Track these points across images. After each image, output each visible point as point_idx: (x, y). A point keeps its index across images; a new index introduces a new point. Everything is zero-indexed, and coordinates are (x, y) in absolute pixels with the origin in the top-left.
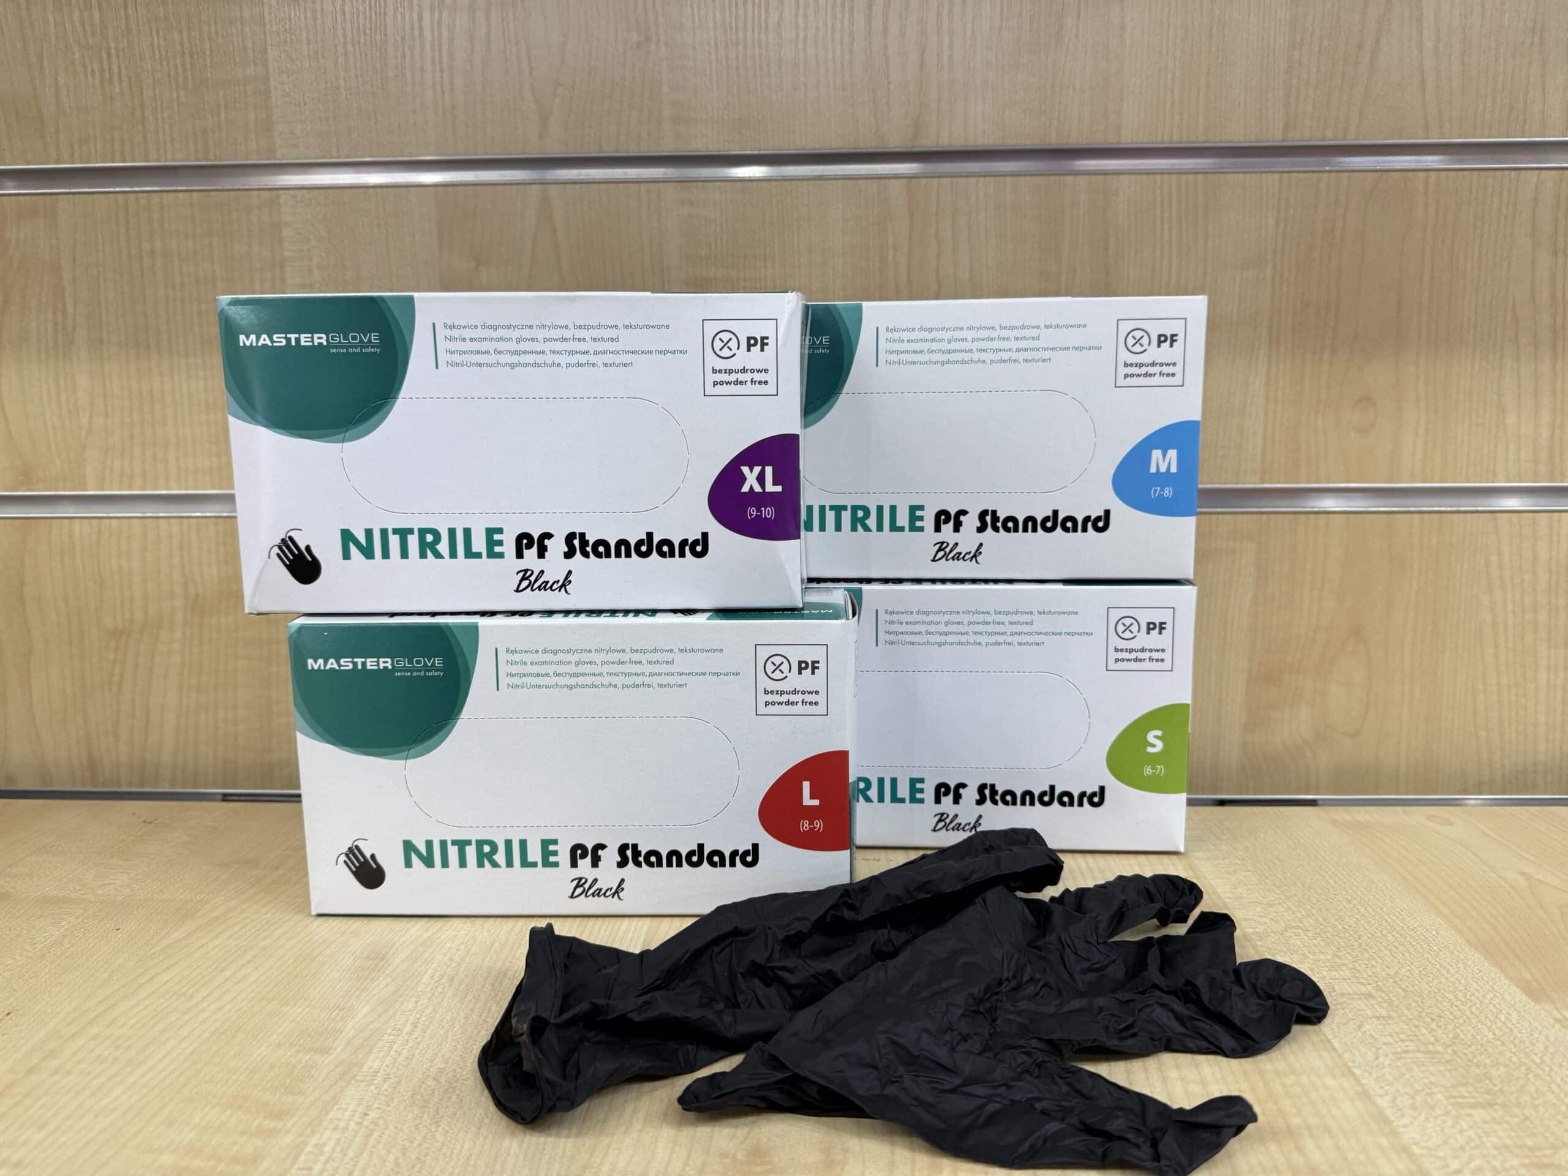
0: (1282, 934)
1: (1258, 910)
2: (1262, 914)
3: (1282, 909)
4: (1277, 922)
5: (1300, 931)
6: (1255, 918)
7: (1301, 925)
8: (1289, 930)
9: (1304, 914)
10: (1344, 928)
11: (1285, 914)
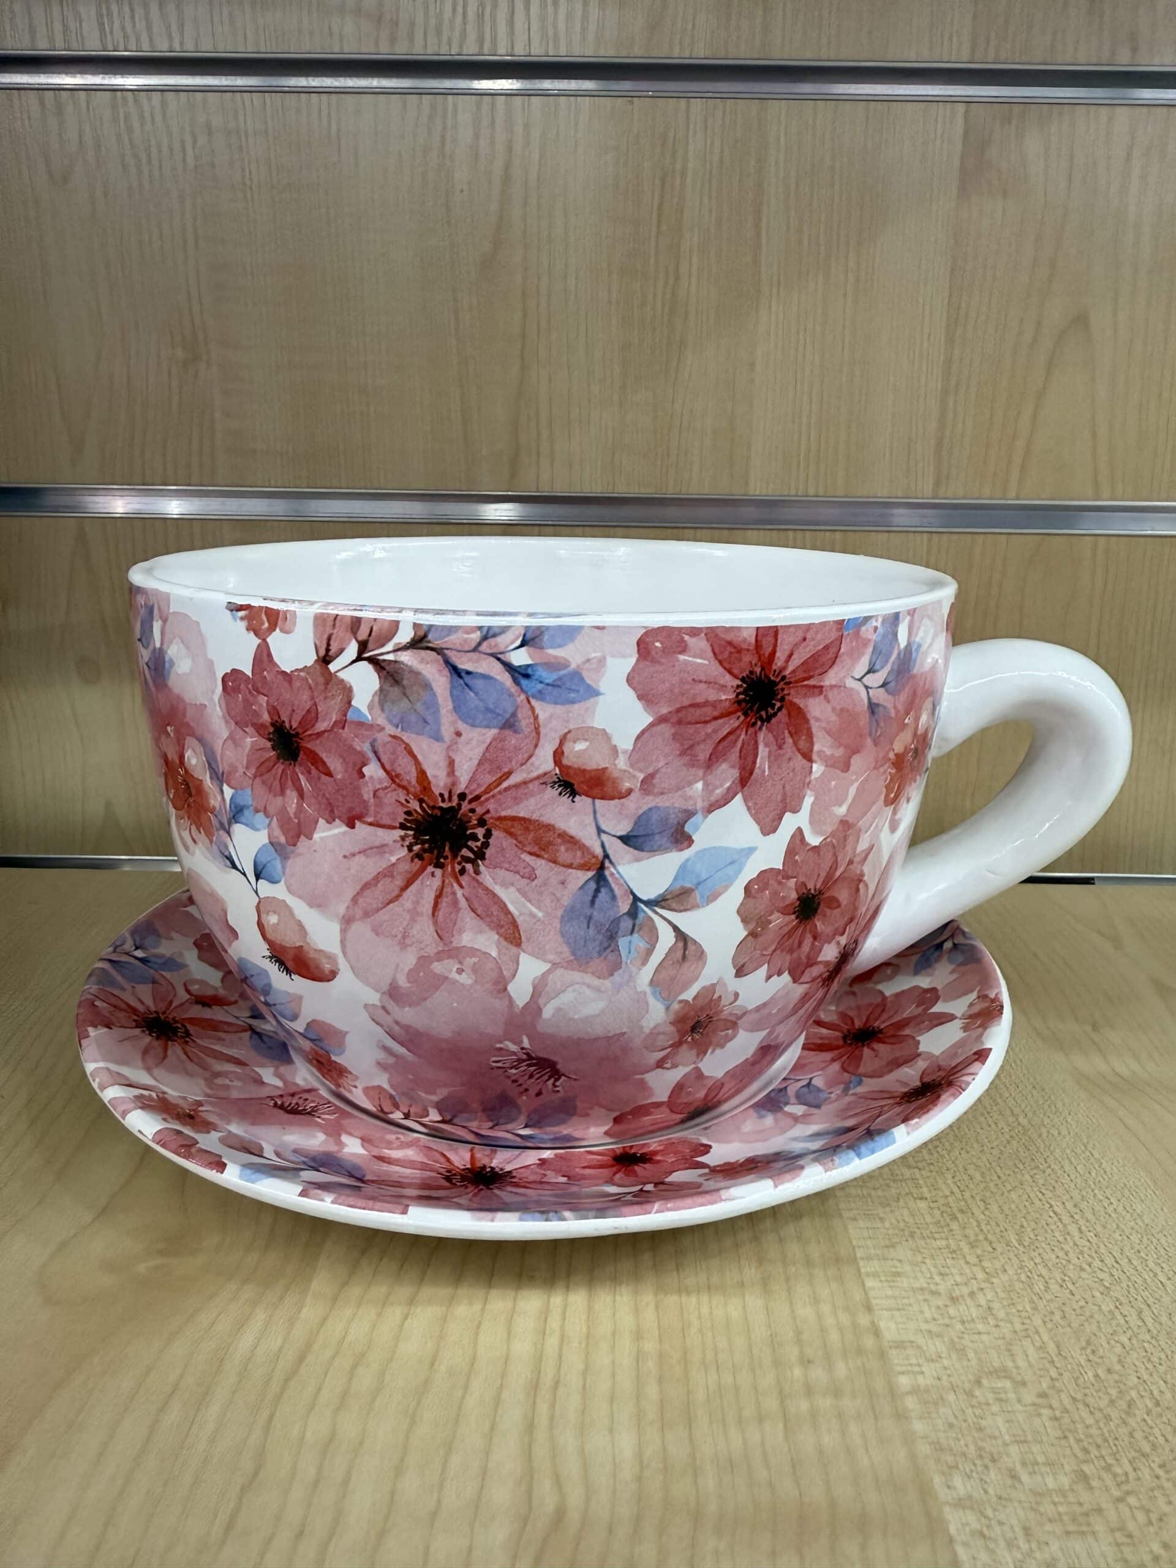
0: (970, 1394)
1: (928, 1315)
2: (933, 1327)
3: (974, 1312)
4: (962, 1352)
5: (1008, 1384)
6: (920, 1341)
7: (1010, 1364)
8: (985, 1382)
9: (1018, 1327)
10: (1097, 1376)
11: (981, 1327)
